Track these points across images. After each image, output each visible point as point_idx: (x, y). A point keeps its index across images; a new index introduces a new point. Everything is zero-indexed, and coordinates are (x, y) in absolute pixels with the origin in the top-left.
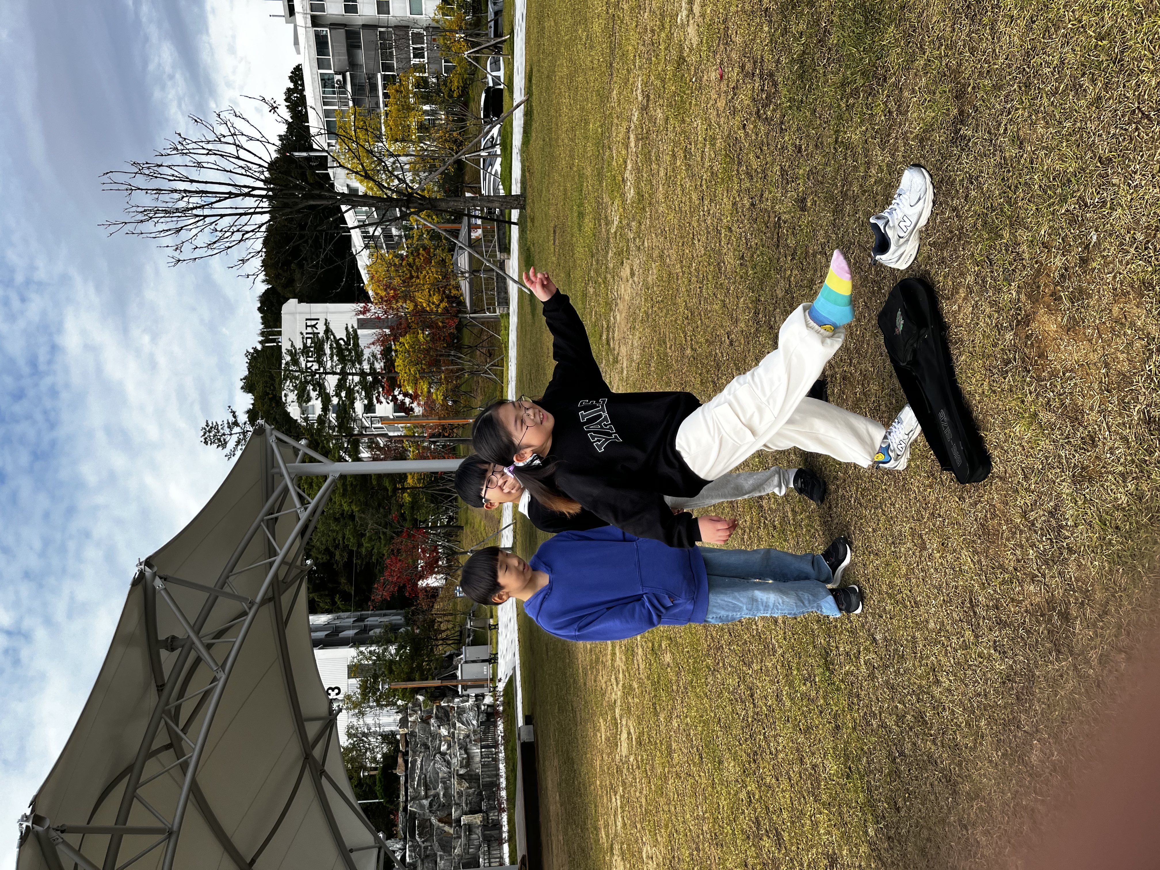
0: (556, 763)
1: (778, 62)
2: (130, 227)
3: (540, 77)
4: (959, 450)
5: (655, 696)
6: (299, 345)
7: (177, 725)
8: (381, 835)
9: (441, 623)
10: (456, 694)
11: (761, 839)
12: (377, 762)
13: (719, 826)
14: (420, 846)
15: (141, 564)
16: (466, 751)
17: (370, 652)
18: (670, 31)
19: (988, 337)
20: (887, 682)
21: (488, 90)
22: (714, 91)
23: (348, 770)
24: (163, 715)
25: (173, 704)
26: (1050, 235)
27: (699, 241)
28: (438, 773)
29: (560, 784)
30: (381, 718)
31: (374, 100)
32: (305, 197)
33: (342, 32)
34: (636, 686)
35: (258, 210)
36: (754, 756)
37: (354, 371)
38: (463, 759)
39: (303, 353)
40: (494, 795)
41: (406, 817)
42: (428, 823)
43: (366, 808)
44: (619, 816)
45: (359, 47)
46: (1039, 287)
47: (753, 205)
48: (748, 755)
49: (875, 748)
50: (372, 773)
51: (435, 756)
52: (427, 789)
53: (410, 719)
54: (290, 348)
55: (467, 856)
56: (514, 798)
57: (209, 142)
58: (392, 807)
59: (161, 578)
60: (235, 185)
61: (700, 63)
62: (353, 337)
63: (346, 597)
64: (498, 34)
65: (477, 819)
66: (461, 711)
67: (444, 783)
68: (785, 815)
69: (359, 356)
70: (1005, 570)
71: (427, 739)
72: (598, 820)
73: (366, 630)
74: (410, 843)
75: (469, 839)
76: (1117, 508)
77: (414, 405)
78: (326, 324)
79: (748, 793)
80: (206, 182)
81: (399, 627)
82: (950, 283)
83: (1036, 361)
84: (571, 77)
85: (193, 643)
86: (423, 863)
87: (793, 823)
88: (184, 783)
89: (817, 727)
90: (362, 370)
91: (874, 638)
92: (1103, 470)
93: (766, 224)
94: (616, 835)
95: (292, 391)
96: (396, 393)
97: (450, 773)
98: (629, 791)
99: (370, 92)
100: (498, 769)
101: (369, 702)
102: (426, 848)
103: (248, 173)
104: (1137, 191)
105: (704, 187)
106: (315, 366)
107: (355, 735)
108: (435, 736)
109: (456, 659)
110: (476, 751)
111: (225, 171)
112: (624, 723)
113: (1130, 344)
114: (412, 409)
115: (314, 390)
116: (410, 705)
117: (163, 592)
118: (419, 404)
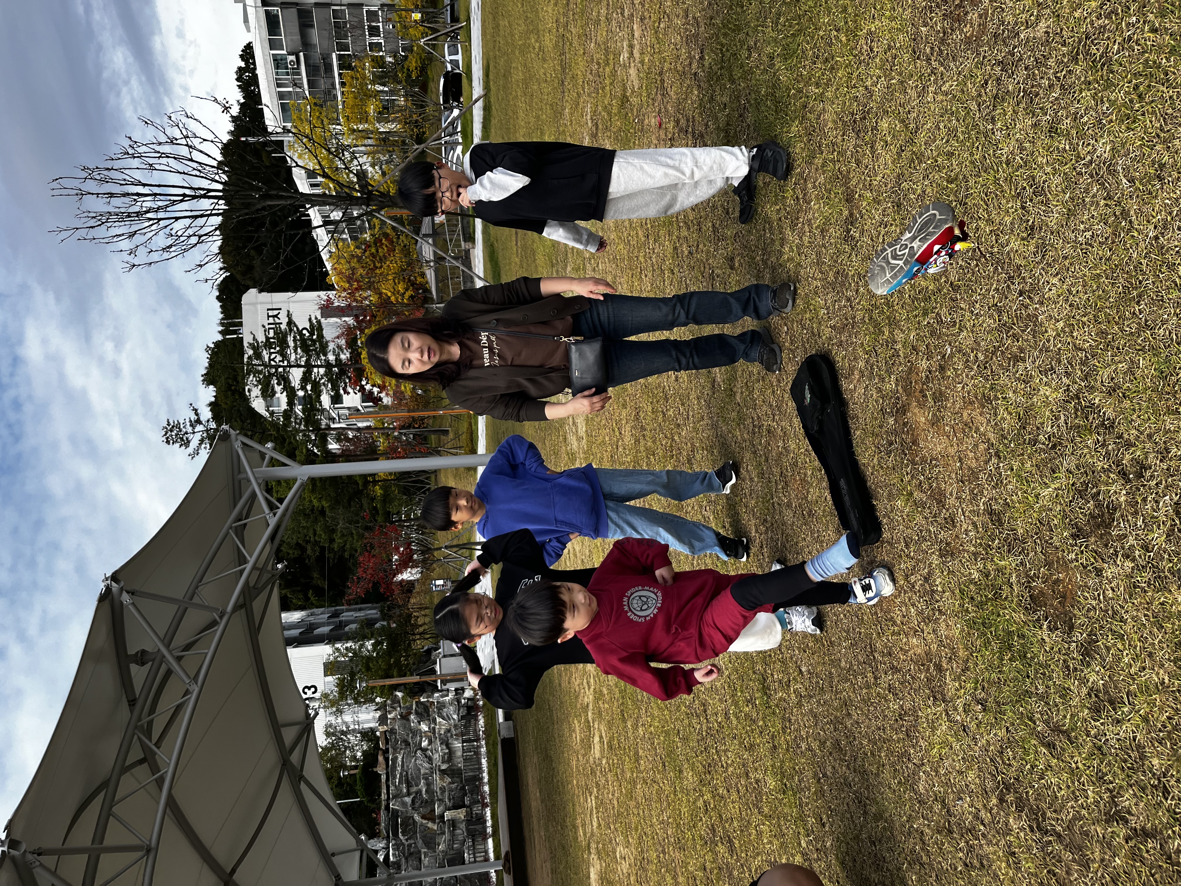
0: (535, 760)
1: (707, 125)
2: (82, 233)
3: (497, 73)
4: (855, 516)
5: (623, 703)
6: (261, 338)
7: (151, 741)
8: (363, 838)
9: (418, 617)
10: (435, 689)
11: (716, 845)
12: (357, 760)
13: (682, 831)
14: (403, 844)
15: (107, 579)
16: (448, 746)
17: (347, 648)
18: (614, 68)
19: (876, 419)
20: (811, 710)
21: (447, 75)
22: (654, 136)
23: (326, 770)
24: (136, 731)
25: (145, 720)
26: (917, 340)
27: (646, 276)
28: (419, 770)
29: (540, 781)
30: (360, 715)
31: (330, 81)
32: (263, 197)
33: (293, 11)
34: (606, 692)
35: (214, 212)
36: (709, 768)
37: (319, 363)
38: (445, 754)
39: (265, 346)
40: (477, 789)
41: (388, 815)
42: (411, 821)
43: (346, 809)
44: (595, 816)
45: (312, 26)
46: (911, 383)
47: (690, 253)
48: (704, 766)
49: (804, 768)
50: (352, 772)
51: (416, 753)
52: (409, 786)
53: (389, 716)
54: (252, 342)
55: (452, 852)
56: (497, 793)
57: (160, 144)
58: (374, 806)
59: (128, 592)
60: (191, 188)
61: (642, 106)
62: (316, 328)
63: (319, 593)
64: (455, 19)
65: (461, 814)
66: (441, 706)
67: (426, 779)
68: (735, 824)
69: (324, 349)
70: (894, 623)
71: (408, 735)
72: (576, 819)
73: (341, 625)
74: (393, 842)
75: (453, 834)
76: (972, 581)
77: (383, 395)
78: (289, 315)
79: (704, 802)
80: (159, 186)
81: (376, 621)
82: (847, 365)
83: (911, 447)
84: (526, 83)
85: (164, 657)
86: (407, 861)
87: (742, 831)
88: (160, 798)
89: (759, 745)
90: (327, 361)
91: (800, 670)
92: (961, 548)
93: (702, 274)
94: (592, 834)
95: (257, 386)
96: (364, 383)
97: (432, 768)
98: (603, 793)
99: (326, 72)
100: (481, 764)
101: (346, 699)
102: (410, 846)
103: (202, 175)
104: (978, 319)
105: (649, 226)
106: (279, 358)
107: (333, 734)
108: (416, 732)
109: (434, 653)
110: (457, 745)
111: (179, 172)
112: (596, 726)
113: (976, 446)
114: (380, 399)
115: (279, 384)
116: (389, 702)
117: (131, 607)
118: (387, 395)
